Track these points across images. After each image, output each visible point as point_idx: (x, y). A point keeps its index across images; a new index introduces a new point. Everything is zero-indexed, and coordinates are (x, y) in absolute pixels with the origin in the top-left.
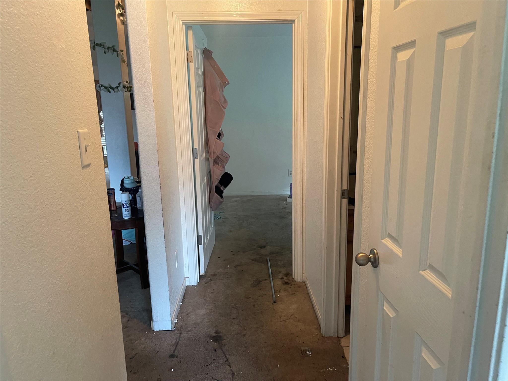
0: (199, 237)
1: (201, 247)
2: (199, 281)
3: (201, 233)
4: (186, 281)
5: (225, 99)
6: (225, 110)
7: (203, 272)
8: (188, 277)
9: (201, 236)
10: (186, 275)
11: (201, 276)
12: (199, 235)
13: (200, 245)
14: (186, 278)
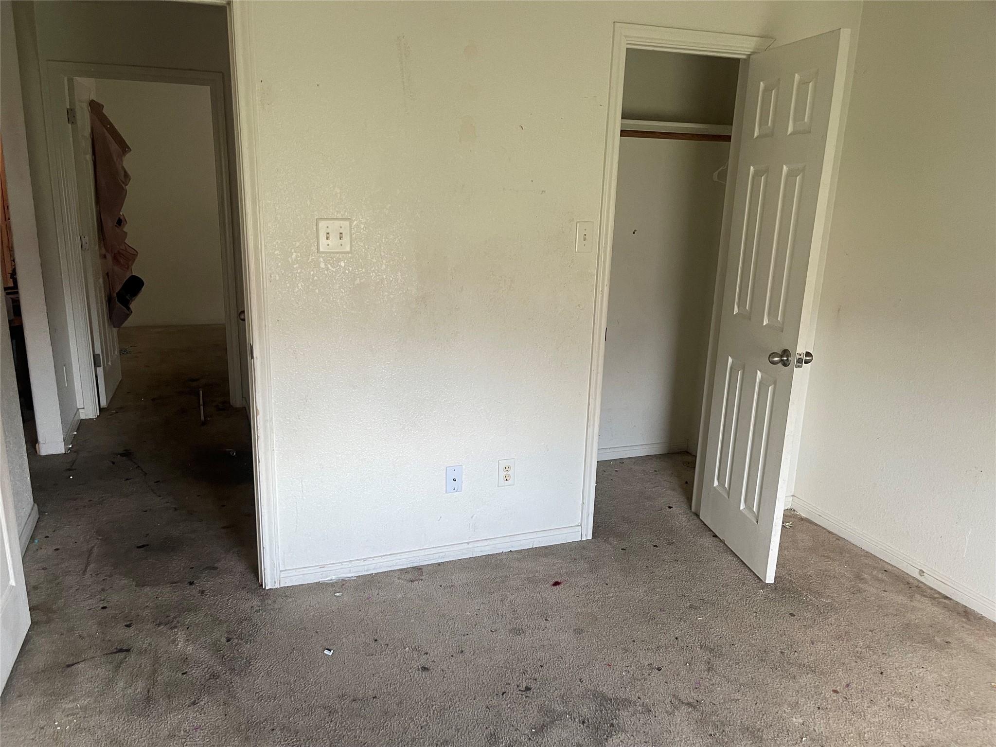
0: (96, 357)
1: (100, 370)
2: (98, 414)
3: (98, 351)
4: (81, 413)
5: (125, 172)
6: (127, 187)
7: (104, 403)
8: (83, 407)
9: (99, 355)
10: (79, 405)
11: (101, 410)
12: (96, 353)
13: (98, 367)
14: (80, 410)
